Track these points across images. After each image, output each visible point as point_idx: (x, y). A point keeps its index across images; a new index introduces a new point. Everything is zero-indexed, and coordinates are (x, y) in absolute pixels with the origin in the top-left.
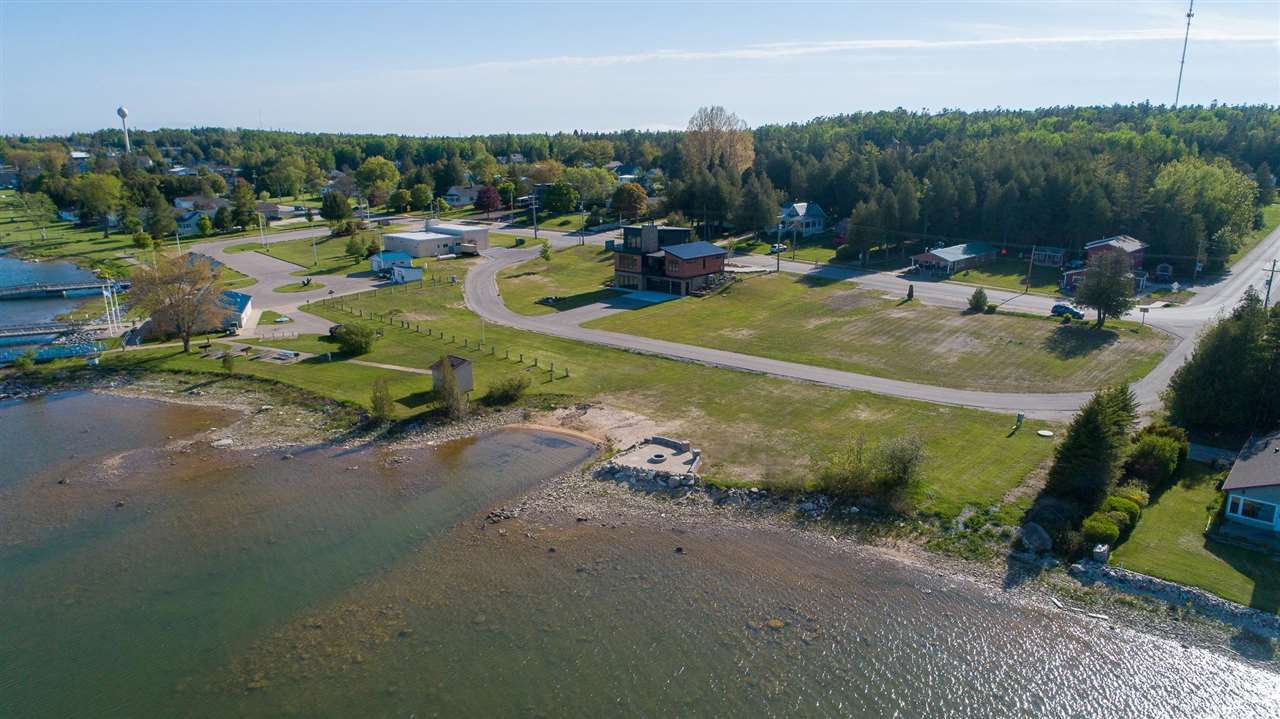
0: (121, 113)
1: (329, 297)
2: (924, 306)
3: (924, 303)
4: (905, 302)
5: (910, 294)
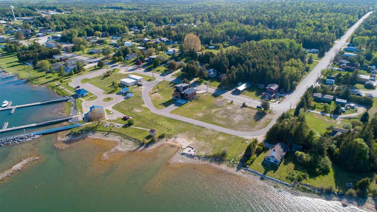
2: (234, 105)
3: (234, 103)
4: (231, 103)
5: (232, 100)
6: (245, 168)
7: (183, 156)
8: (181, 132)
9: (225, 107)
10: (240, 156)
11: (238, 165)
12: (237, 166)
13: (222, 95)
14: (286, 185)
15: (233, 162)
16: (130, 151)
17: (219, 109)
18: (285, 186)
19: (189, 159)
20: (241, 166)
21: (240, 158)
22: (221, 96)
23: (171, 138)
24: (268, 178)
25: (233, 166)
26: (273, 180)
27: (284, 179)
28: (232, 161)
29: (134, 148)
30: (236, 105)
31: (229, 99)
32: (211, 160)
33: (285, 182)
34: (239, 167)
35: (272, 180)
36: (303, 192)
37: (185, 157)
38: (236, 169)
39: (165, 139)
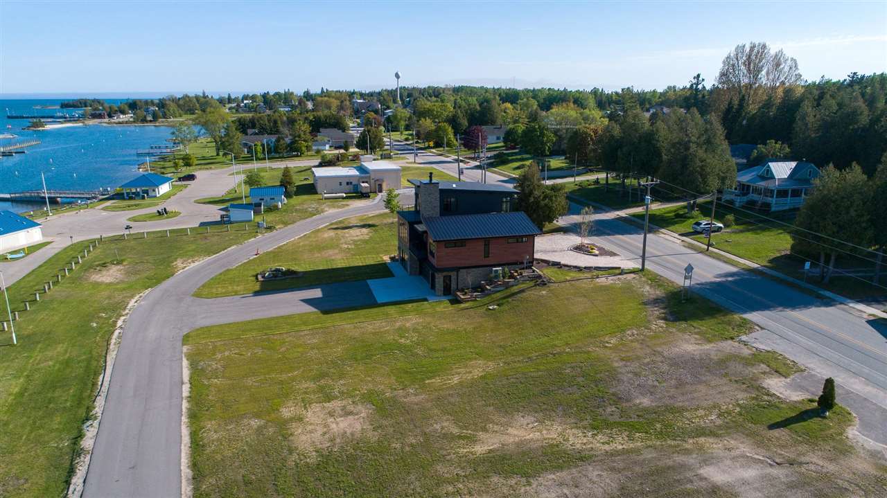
0: (397, 76)
1: (127, 232)
2: (844, 450)
3: (853, 433)
4: (804, 416)
5: (829, 383)
9: (685, 434)
13: (750, 316)
17: (577, 439)
22: (745, 322)
30: (862, 465)
31: (802, 360)
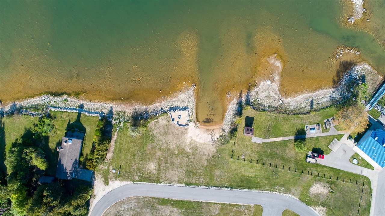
6: (103, 115)
7: (184, 106)
8: (213, 157)
10: (114, 135)
11: (112, 117)
12: (114, 116)
14: (55, 107)
15: (120, 122)
16: (254, 85)
18: (56, 105)
19: (175, 104)
20: (109, 117)
21: (115, 133)
23: (220, 137)
24: (75, 109)
25: (118, 113)
26: (69, 108)
27: (58, 115)
28: (122, 123)
29: (253, 93)
32: (148, 114)
33: (56, 110)
34: (111, 116)
35: (71, 109)
36: (38, 105)
37: (181, 105)
38: (114, 109)
39: (226, 132)
